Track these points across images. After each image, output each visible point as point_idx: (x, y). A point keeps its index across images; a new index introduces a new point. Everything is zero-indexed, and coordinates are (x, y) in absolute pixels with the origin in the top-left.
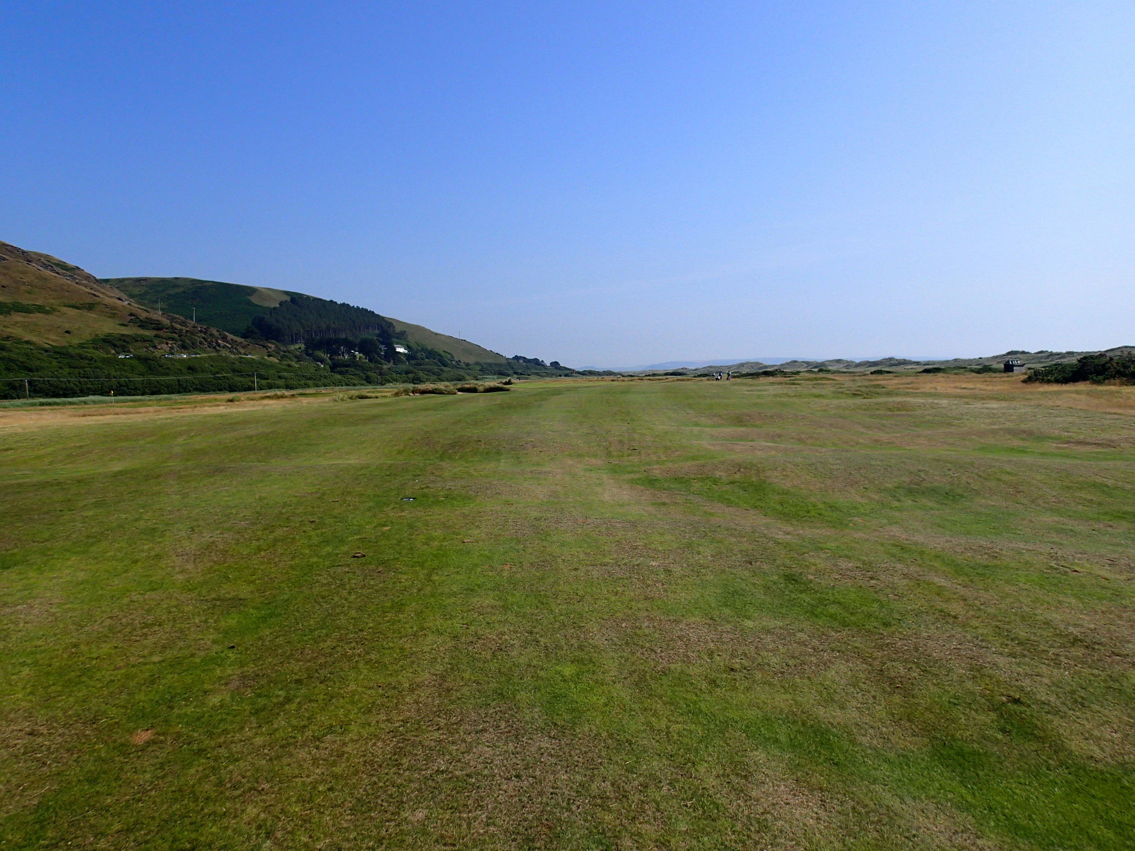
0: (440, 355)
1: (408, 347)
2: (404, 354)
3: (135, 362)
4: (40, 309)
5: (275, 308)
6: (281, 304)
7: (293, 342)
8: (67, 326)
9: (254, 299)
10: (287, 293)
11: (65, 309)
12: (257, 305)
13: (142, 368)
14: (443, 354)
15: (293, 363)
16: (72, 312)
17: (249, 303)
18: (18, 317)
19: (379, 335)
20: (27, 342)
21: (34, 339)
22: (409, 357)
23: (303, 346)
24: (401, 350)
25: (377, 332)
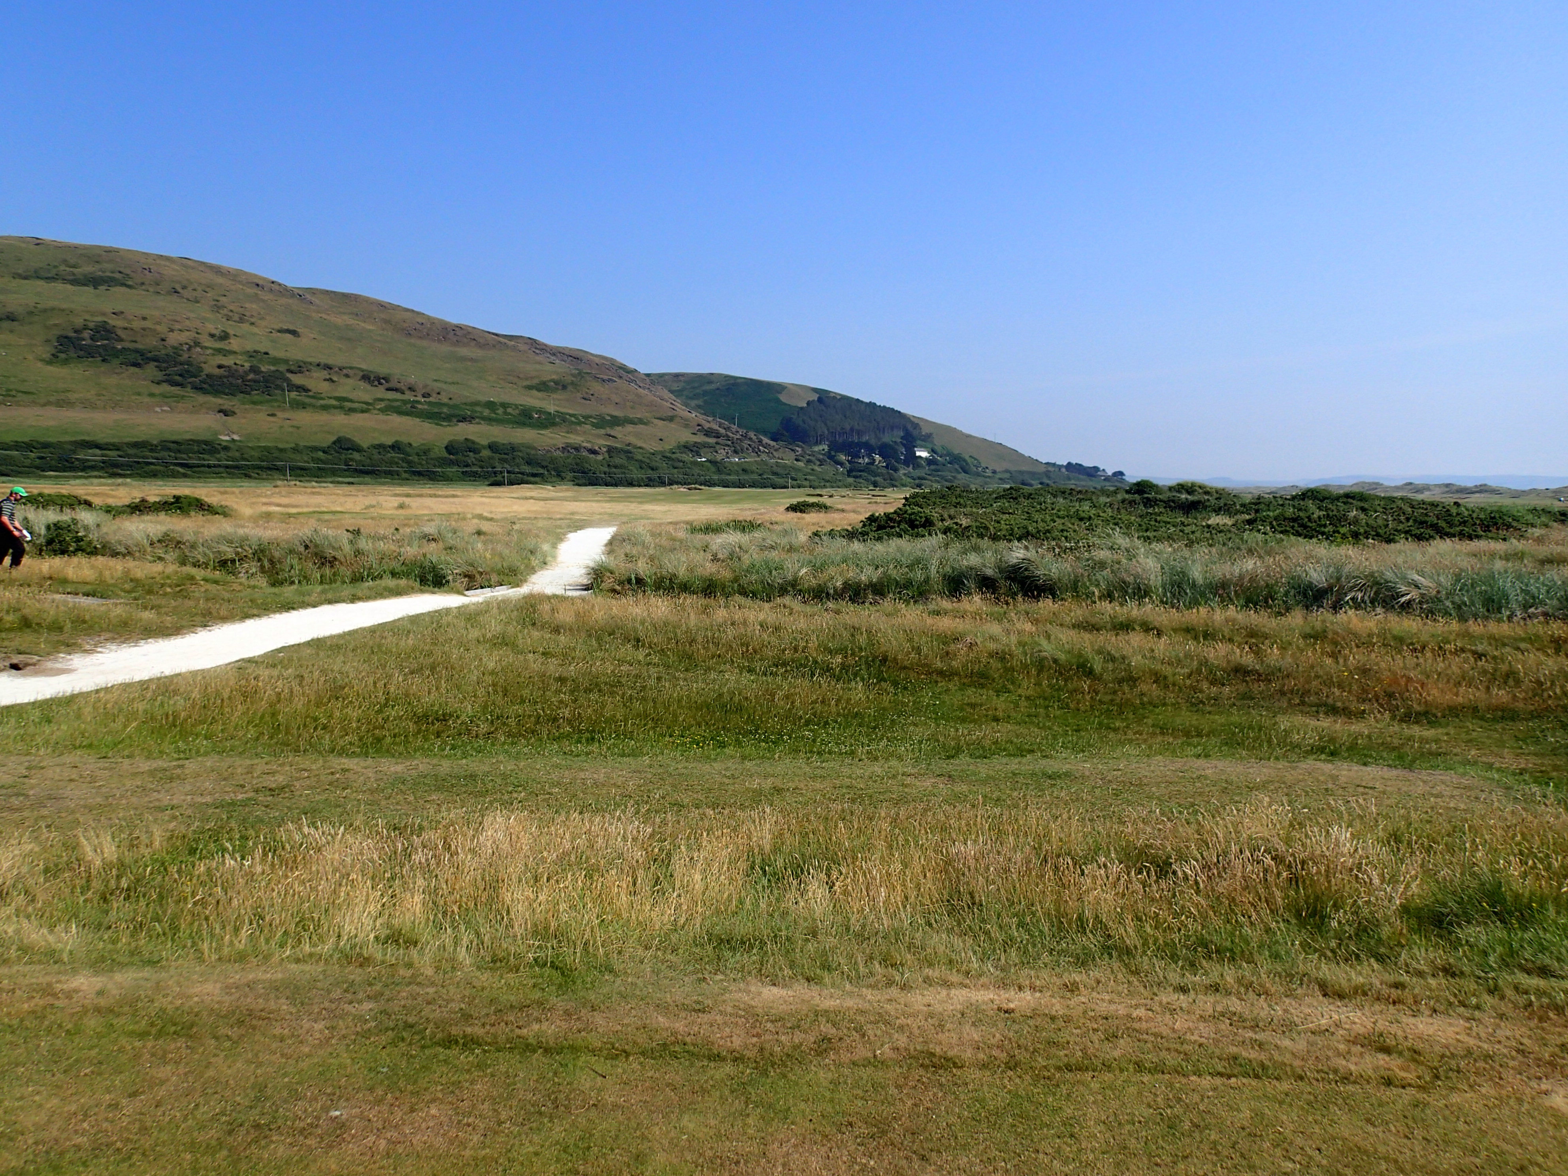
0: (965, 460)
1: (933, 451)
2: (926, 458)
3: (708, 464)
4: (641, 421)
5: (802, 408)
6: (808, 403)
7: (817, 443)
8: (660, 435)
9: (783, 398)
10: (815, 390)
11: (656, 421)
12: (785, 404)
13: (713, 469)
14: (969, 460)
15: (816, 468)
16: (660, 423)
17: (778, 401)
18: (630, 428)
19: (902, 438)
20: (640, 448)
21: (644, 445)
22: (929, 462)
23: (826, 448)
24: (923, 454)
25: (902, 434)
